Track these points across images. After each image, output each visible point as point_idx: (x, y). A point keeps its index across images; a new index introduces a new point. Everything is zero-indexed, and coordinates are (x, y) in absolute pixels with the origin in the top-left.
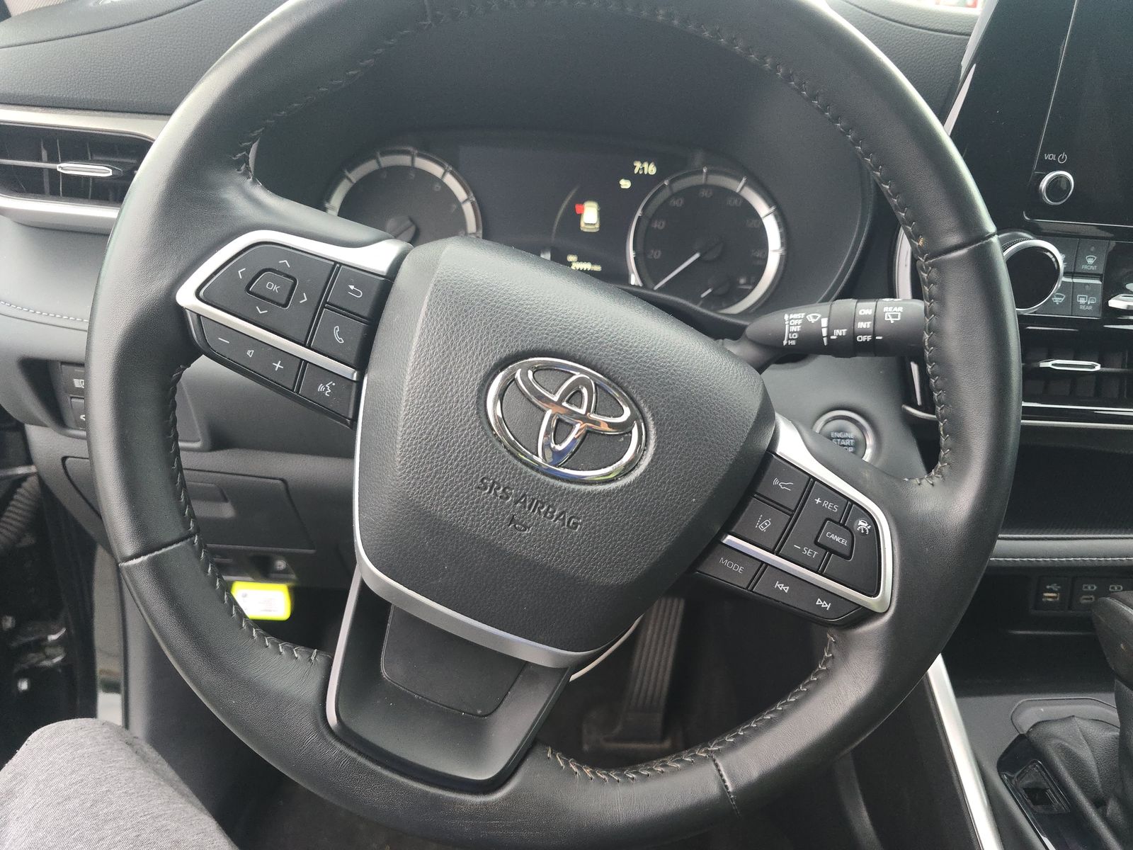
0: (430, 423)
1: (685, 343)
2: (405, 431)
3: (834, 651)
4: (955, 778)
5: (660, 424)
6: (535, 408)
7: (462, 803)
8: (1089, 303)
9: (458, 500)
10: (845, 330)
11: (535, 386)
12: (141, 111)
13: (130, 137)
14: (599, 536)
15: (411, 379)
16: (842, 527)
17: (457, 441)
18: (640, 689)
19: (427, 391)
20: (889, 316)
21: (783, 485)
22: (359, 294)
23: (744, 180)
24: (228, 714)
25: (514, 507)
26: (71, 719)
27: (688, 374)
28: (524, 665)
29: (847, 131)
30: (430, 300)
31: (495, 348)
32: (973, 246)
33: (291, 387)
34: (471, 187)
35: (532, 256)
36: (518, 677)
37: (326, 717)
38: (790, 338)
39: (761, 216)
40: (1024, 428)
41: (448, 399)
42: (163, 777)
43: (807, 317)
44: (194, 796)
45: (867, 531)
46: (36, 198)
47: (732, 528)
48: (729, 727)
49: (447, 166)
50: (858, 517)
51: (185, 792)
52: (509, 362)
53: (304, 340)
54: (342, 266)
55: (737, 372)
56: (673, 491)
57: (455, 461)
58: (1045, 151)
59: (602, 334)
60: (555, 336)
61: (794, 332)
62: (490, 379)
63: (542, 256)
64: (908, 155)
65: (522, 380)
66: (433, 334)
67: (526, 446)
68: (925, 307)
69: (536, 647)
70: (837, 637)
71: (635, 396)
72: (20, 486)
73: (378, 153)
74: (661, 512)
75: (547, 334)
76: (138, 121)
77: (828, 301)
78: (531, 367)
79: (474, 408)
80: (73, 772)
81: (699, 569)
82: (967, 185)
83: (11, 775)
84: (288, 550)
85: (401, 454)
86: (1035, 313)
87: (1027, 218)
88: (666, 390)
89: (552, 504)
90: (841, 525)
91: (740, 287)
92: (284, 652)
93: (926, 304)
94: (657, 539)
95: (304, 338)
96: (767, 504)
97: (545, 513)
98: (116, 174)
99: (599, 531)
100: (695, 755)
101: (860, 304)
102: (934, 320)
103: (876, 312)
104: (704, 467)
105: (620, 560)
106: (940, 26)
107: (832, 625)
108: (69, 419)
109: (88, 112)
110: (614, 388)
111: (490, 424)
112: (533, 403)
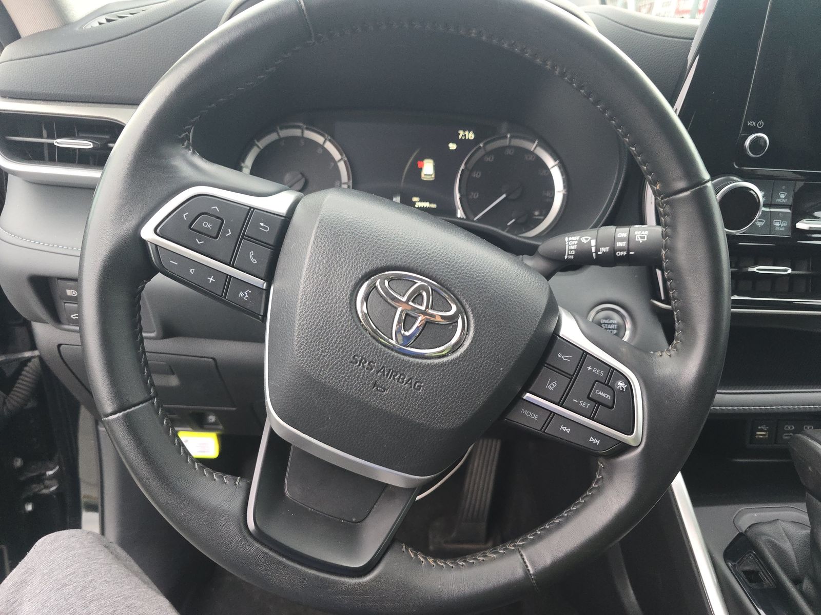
0: (317, 318)
1: (494, 260)
2: (300, 323)
3: (603, 474)
4: (694, 565)
5: (477, 316)
6: (390, 306)
7: (343, 584)
8: (782, 226)
9: (337, 371)
10: (608, 248)
11: (390, 291)
12: (113, 102)
13: (105, 121)
14: (436, 395)
15: (304, 287)
16: (606, 387)
17: (336, 330)
18: (470, 503)
19: (315, 296)
20: (639, 238)
21: (565, 358)
22: (267, 229)
23: (536, 142)
24: (178, 523)
25: (376, 375)
26: (65, 530)
27: (496, 281)
28: (385, 486)
29: (605, 111)
30: (316, 233)
31: (362, 265)
32: (694, 189)
33: (220, 295)
34: (343, 151)
35: (387, 200)
36: (381, 494)
37: (247, 524)
38: (569, 254)
39: (549, 168)
40: (733, 314)
41: (330, 301)
42: (131, 570)
43: (581, 239)
44: (153, 584)
45: (625, 389)
46: (40, 164)
47: (529, 388)
48: (531, 528)
49: (327, 135)
50: (618, 379)
51: (146, 581)
52: (371, 275)
53: (229, 261)
54: (255, 210)
55: (531, 279)
56: (487, 363)
57: (335, 344)
58: (747, 120)
59: (436, 254)
60: (404, 256)
61: (572, 250)
62: (358, 287)
63: (394, 199)
64: (648, 126)
65: (381, 288)
66: (318, 257)
67: (385, 333)
68: (662, 232)
69: (393, 473)
70: (604, 464)
71: (459, 297)
72: (26, 365)
73: (279, 129)
74: (479, 378)
75: (398, 255)
76: (110, 109)
77: (596, 227)
78: (387, 278)
79: (348, 307)
80: (68, 567)
81: (507, 417)
82: (689, 147)
83: (23, 570)
84: (217, 408)
85: (297, 340)
86: (744, 233)
87: (736, 167)
88: (481, 292)
89: (403, 373)
90: (606, 385)
91: (535, 217)
92: (217, 479)
93: (662, 230)
94: (477, 397)
95: (229, 260)
96: (554, 370)
97: (399, 379)
98: (95, 146)
99: (436, 391)
100: (507, 548)
101: (618, 230)
102: (668, 241)
103: (629, 235)
104: (508, 346)
105: (450, 412)
106: (672, 33)
107: (601, 455)
108: (63, 318)
109: (76, 104)
110: (445, 292)
111: (359, 318)
112: (389, 303)
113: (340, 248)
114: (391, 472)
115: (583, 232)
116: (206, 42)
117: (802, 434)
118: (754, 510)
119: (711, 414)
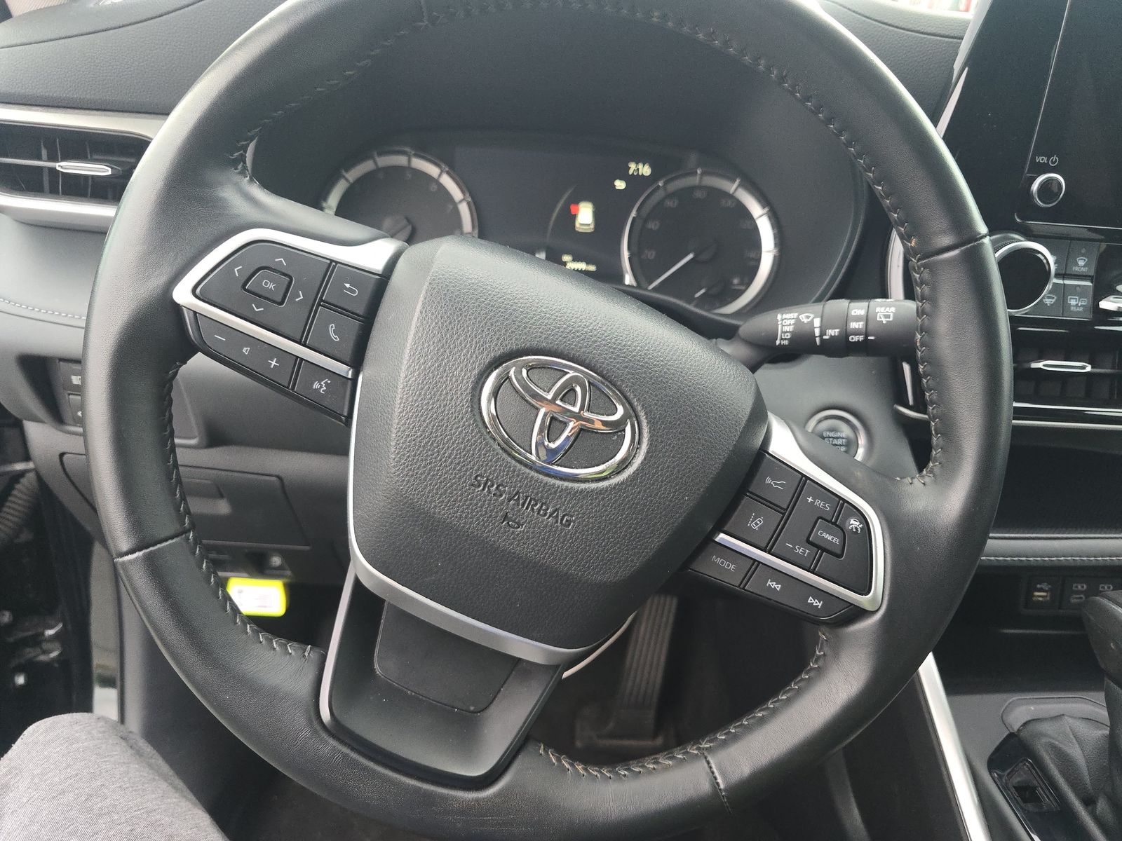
0: (424, 421)
1: (678, 343)
2: (400, 428)
3: (826, 650)
5: (653, 423)
6: (528, 406)
7: (455, 799)
8: (1080, 304)
9: (452, 497)
10: (838, 330)
11: (529, 384)
12: (142, 110)
13: (129, 137)
14: (592, 534)
15: (406, 377)
16: (834, 526)
17: (451, 439)
18: (633, 683)
19: (422, 389)
20: (882, 316)
21: (775, 484)
22: (355, 292)
23: (738, 181)
24: (222, 710)
25: (507, 505)
26: (66, 713)
27: (681, 372)
28: (517, 661)
29: (840, 133)
30: (425, 299)
31: (490, 347)
32: (966, 247)
33: (287, 385)
34: (467, 187)
35: (528, 256)
36: (510, 674)
37: (319, 712)
38: (783, 337)
39: (755, 217)
40: (1016, 428)
41: (443, 397)
42: (157, 772)
43: (800, 317)
45: (859, 530)
46: (37, 197)
47: (724, 526)
48: (721, 724)
49: (443, 166)
50: (849, 516)
52: (502, 360)
53: (299, 338)
54: (338, 265)
55: (730, 371)
56: (666, 489)
57: (449, 458)
58: (1036, 154)
59: (595, 333)
60: (550, 335)
61: (787, 332)
62: (484, 377)
63: (537, 255)
64: (902, 156)
65: (517, 379)
66: (427, 333)
67: (521, 444)
68: (917, 308)
70: (828, 635)
71: (628, 395)
72: (18, 482)
73: (376, 154)
74: (654, 510)
75: (541, 333)
76: (138, 120)
77: (820, 302)
78: (525, 365)
79: (468, 406)
80: (68, 766)
81: (692, 567)
83: (5, 770)
84: (284, 546)
85: (395, 451)
86: (1026, 314)
87: (1018, 220)
88: (660, 389)
89: (546, 502)
90: (833, 523)
91: (734, 288)
92: (278, 649)
93: (917, 304)
94: (650, 538)
95: (300, 335)
96: (759, 502)
97: (539, 511)
98: (116, 173)
99: (592, 529)
100: (688, 752)
101: (853, 305)
102: (926, 320)
103: (868, 312)
104: (697, 466)
105: (612, 558)
106: (932, 29)
107: (825, 623)
108: (67, 416)
109: (88, 112)
110: (607, 386)
111: (484, 422)
112: (527, 401)
113: (459, 321)
114: (526, 643)
115: (803, 307)
116: (271, 19)
117: (1103, 596)
118: (1029, 702)
119: (980, 567)
